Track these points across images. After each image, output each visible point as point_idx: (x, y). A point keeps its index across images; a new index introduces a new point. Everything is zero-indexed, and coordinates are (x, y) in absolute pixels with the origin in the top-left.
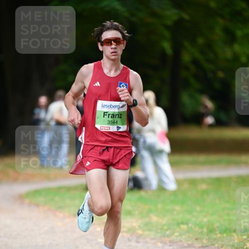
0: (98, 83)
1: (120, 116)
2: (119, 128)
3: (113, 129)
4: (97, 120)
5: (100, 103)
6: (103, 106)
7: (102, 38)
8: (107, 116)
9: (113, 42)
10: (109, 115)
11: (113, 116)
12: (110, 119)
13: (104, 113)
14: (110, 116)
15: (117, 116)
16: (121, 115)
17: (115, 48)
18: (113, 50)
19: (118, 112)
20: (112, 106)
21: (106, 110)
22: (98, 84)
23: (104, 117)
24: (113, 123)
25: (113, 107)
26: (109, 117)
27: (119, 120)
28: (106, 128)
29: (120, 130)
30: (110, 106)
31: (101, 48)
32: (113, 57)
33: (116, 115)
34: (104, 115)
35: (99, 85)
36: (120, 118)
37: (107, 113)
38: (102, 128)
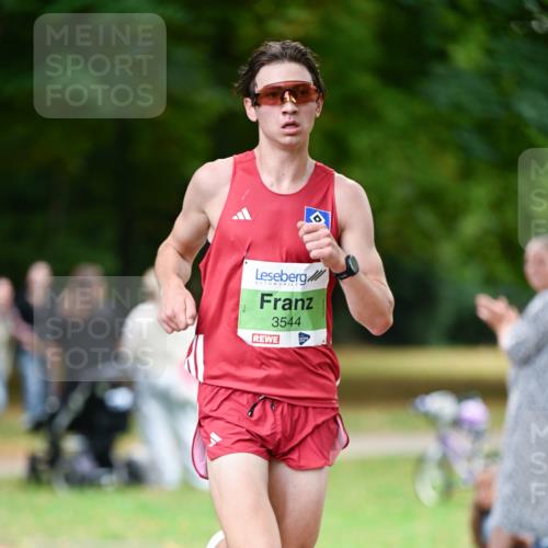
0: (245, 211)
1: (307, 303)
2: (304, 337)
3: (289, 340)
4: (242, 317)
5: (251, 268)
6: (260, 277)
7: (255, 85)
8: (269, 307)
9: (287, 95)
10: (276, 301)
11: (289, 304)
12: (280, 313)
13: (263, 295)
14: (280, 304)
15: (300, 303)
16: (311, 299)
17: (294, 113)
18: (286, 119)
19: (303, 293)
20: (284, 277)
21: (266, 287)
22: (244, 215)
23: (262, 307)
24: (289, 324)
25: (289, 278)
26: (275, 308)
27: (304, 315)
28: (268, 339)
29: (309, 343)
30: (280, 277)
31: (252, 114)
32: (287, 140)
33: (297, 301)
34: (263, 301)
35: (248, 217)
36: (308, 308)
37: (271, 295)
38: (256, 338)
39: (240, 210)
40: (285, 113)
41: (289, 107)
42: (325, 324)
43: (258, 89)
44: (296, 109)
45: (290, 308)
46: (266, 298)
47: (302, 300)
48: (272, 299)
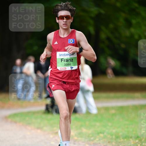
0: (56, 42)
2: (72, 68)
3: (68, 68)
4: (58, 64)
5: (58, 53)
6: (60, 55)
8: (63, 61)
10: (64, 60)
11: (67, 60)
12: (65, 63)
13: (61, 59)
15: (70, 60)
16: (73, 59)
19: (70, 58)
20: (65, 55)
21: (62, 57)
22: (56, 43)
23: (61, 62)
24: (68, 65)
25: (66, 55)
26: (64, 62)
27: (71, 63)
29: (73, 69)
33: (69, 60)
34: (61, 60)
35: (57, 43)
36: (72, 61)
37: (63, 59)
38: (61, 69)
39: (55, 42)
40: (64, 22)
41: (65, 20)
42: (77, 65)
43: (59, 16)
44: (66, 21)
45: (68, 61)
46: (62, 60)
47: (70, 59)
48: (63, 60)
